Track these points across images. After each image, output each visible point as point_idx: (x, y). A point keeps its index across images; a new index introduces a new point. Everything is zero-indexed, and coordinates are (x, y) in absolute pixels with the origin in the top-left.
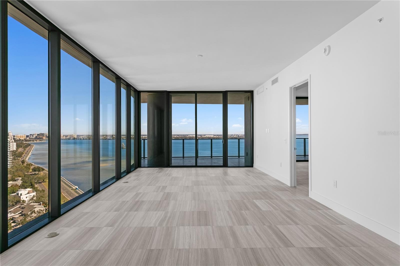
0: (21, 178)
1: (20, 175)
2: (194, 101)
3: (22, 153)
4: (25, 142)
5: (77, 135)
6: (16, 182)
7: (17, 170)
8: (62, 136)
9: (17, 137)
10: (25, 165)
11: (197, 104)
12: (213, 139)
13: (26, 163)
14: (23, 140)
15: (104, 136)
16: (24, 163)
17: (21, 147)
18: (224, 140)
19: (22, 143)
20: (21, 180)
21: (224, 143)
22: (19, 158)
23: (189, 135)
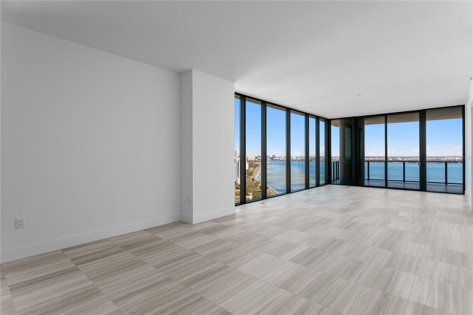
0: (251, 194)
1: (251, 191)
2: (384, 122)
3: (253, 172)
4: (254, 163)
5: (296, 157)
6: (249, 196)
7: (249, 186)
8: (283, 158)
9: (249, 158)
10: (255, 182)
11: (388, 124)
12: (406, 161)
13: (255, 181)
14: (253, 161)
15: (322, 157)
16: (254, 181)
17: (252, 167)
18: (421, 162)
19: (252, 163)
20: (252, 195)
21: (421, 166)
22: (250, 176)
23: (446, 158)
